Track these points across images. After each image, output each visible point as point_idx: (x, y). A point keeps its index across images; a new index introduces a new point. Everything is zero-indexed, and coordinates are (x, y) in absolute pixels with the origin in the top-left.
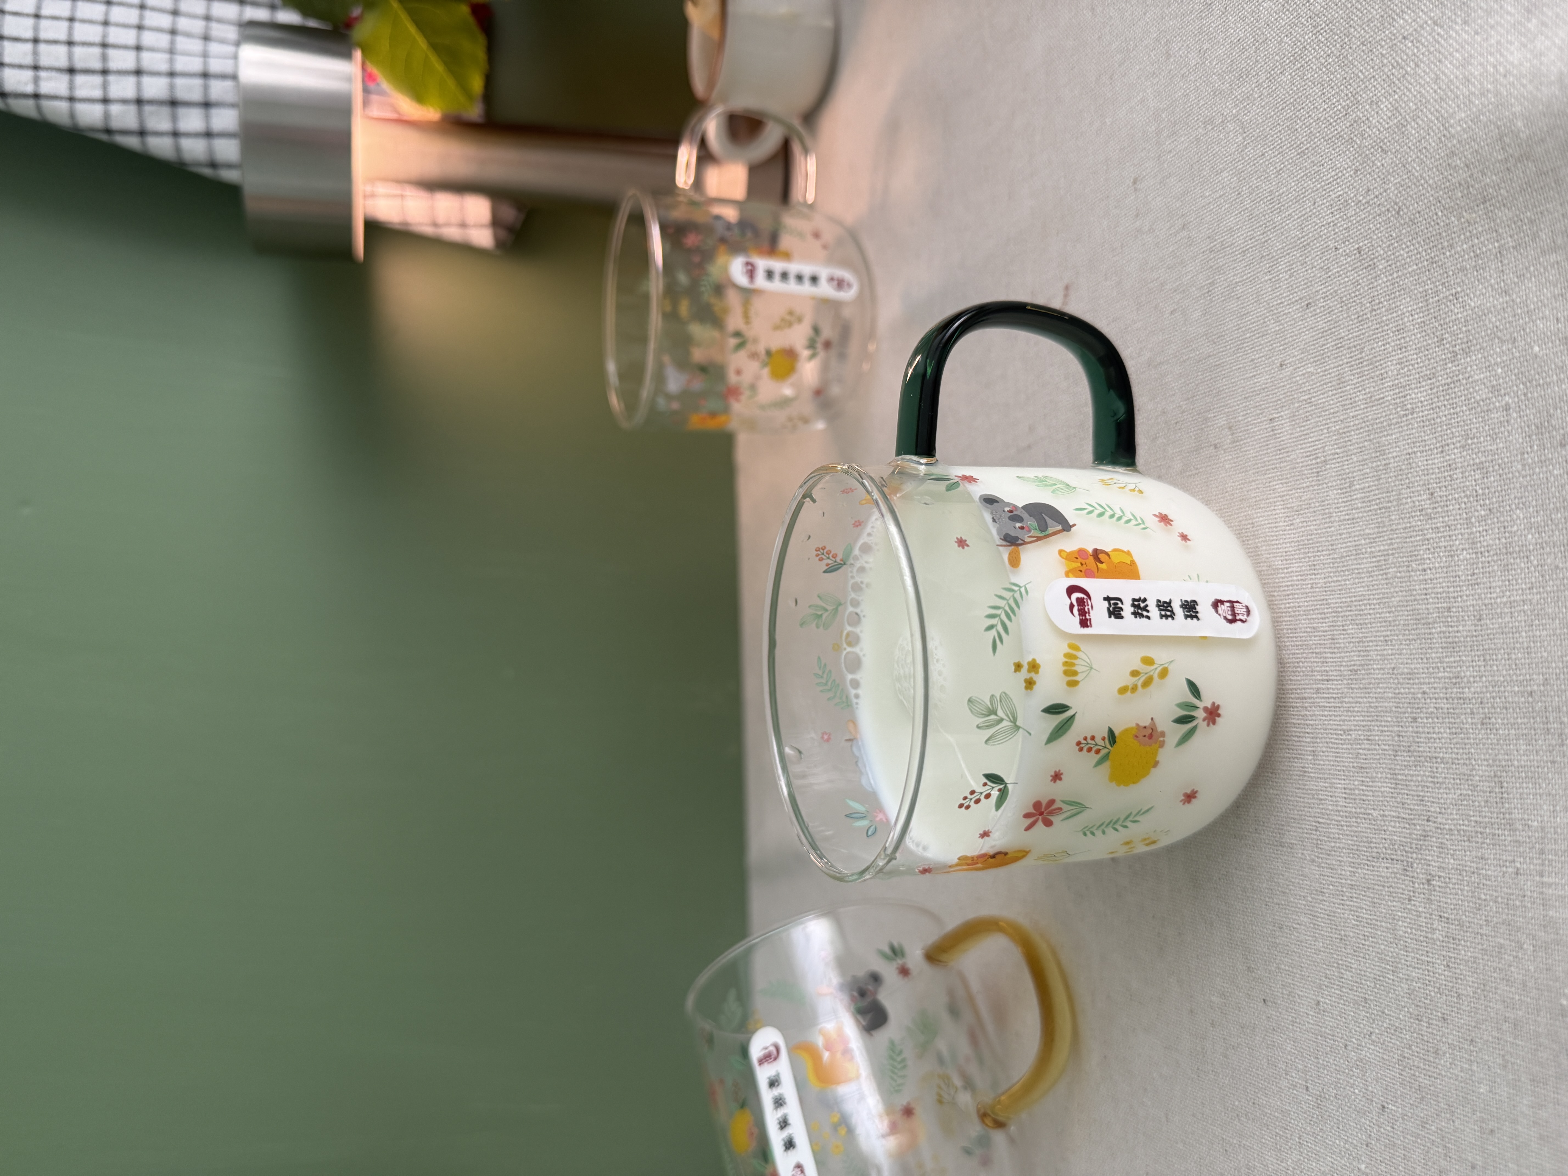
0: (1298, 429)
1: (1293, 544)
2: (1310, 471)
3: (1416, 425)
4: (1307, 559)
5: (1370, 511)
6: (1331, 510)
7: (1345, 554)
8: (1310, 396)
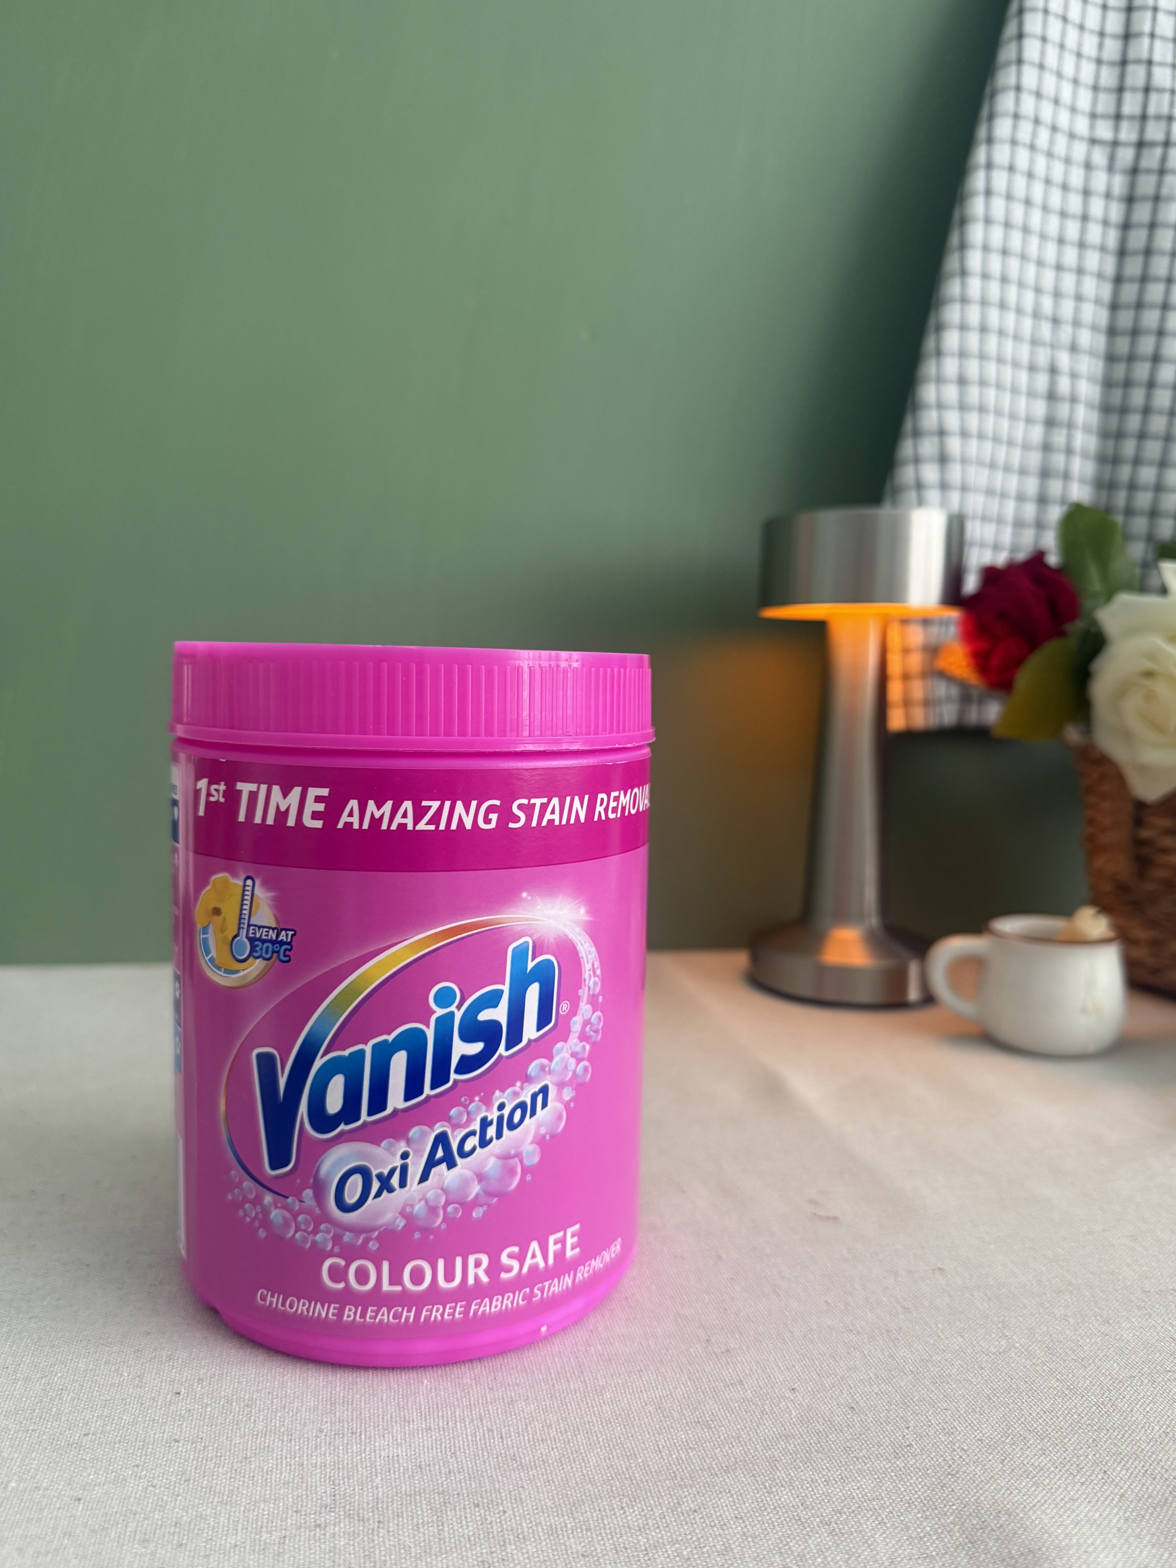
0: (736, 1405)
1: (627, 1406)
2: (699, 1416)
3: (758, 1496)
4: (615, 1418)
5: (670, 1465)
6: (665, 1434)
7: (625, 1446)
8: (769, 1413)
